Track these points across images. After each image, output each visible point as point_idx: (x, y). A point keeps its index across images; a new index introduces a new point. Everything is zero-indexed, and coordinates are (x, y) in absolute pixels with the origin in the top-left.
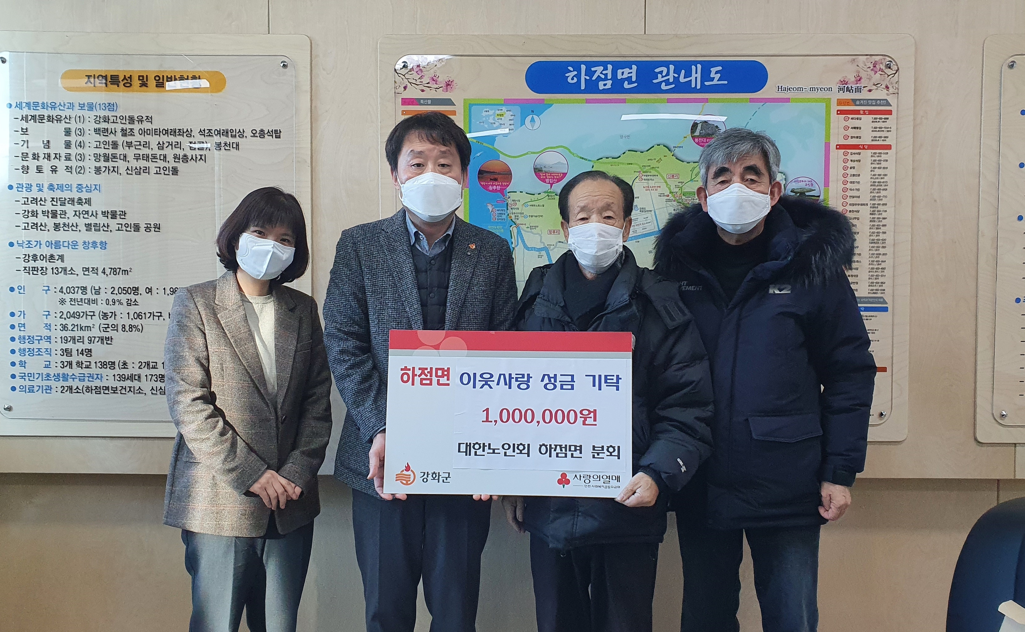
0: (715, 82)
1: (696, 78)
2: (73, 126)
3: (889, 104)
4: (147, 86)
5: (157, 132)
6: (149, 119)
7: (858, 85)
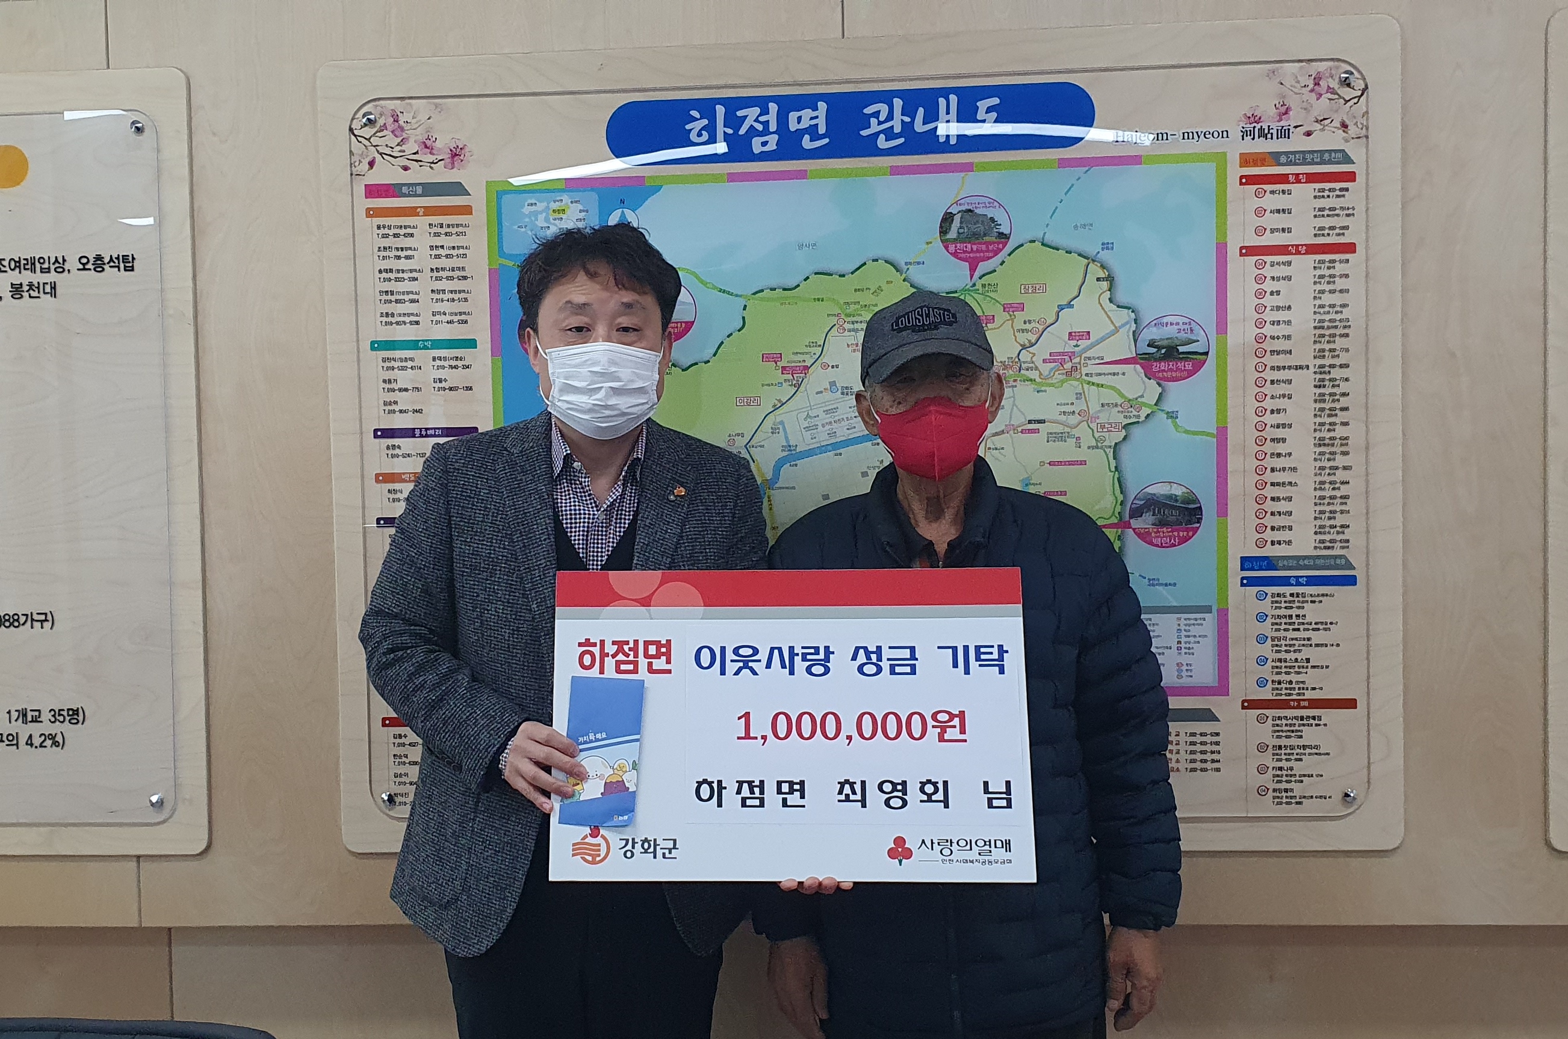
3: (1348, 160)
7: (1282, 123)
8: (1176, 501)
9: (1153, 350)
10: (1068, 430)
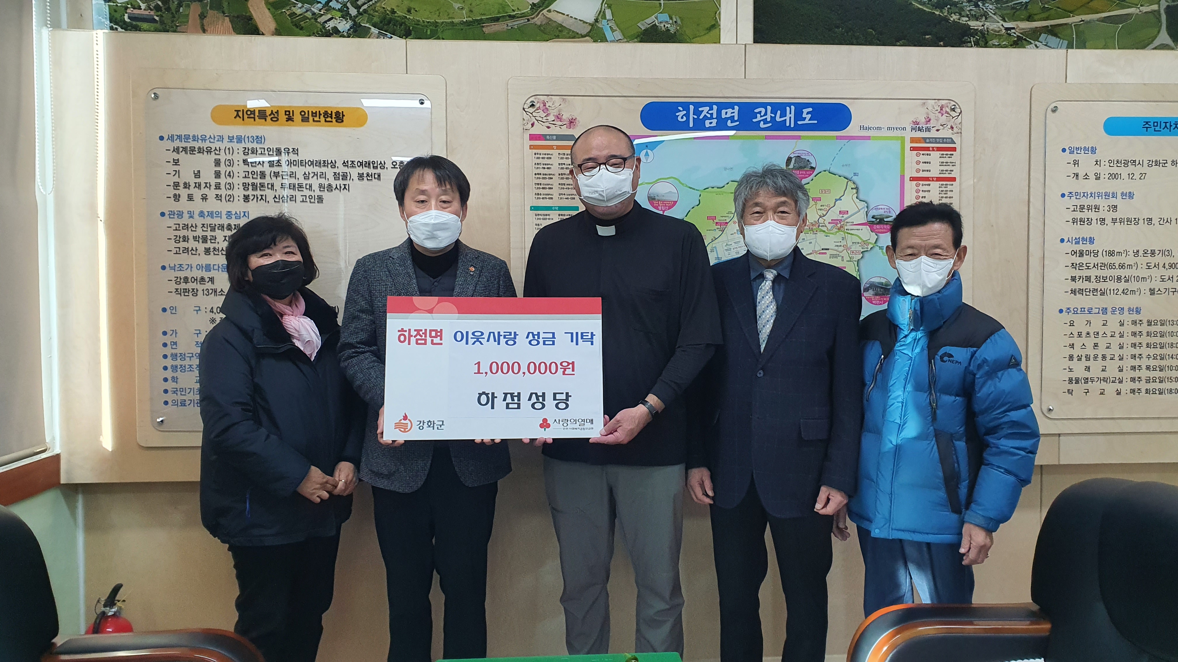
0: (807, 121)
1: (790, 117)
2: (222, 157)
3: (953, 142)
4: (293, 121)
5: (302, 163)
6: (295, 151)
7: (927, 125)
8: (882, 285)
9: (874, 220)
10: (838, 253)
